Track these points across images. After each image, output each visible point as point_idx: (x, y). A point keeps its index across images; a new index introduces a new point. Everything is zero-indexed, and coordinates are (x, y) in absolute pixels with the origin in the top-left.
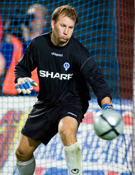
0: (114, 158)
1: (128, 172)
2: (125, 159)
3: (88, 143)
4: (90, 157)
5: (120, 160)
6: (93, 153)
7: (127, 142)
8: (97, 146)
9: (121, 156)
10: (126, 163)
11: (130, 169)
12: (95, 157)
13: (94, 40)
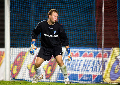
0: (95, 70)
1: (101, 75)
2: (99, 70)
3: (86, 64)
4: (86, 70)
6: (87, 68)
7: (100, 64)
8: (89, 66)
9: (98, 69)
10: (100, 72)
11: (102, 74)
12: (88, 69)
13: (87, 26)
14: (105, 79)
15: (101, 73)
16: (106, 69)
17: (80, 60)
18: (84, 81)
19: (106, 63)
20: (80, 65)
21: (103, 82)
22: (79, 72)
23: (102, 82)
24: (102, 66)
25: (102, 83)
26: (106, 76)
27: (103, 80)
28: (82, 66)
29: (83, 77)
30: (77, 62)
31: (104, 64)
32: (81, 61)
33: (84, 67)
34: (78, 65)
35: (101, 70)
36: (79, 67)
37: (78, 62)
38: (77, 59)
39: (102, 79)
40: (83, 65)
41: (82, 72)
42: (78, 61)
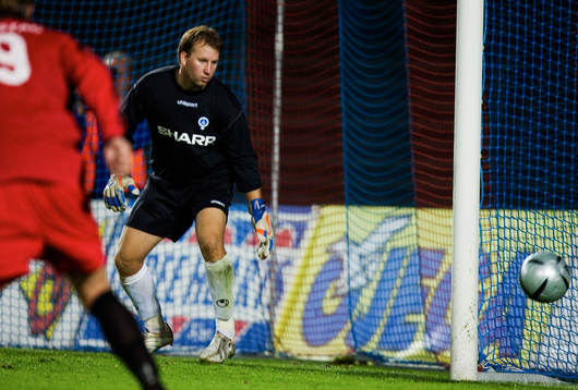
0: (241, 299)
1: (264, 322)
2: (258, 301)
3: (200, 276)
4: (202, 297)
5: (251, 302)
7: (262, 273)
9: (252, 296)
10: (259, 307)
11: (267, 317)
14: (282, 341)
15: (266, 311)
16: (287, 296)
17: (177, 255)
18: (192, 348)
19: (286, 270)
20: (176, 277)
21: (272, 351)
22: (169, 305)
23: (267, 353)
24: (268, 284)
25: (267, 357)
26: (286, 324)
27: (272, 343)
28: (186, 281)
29: (189, 330)
30: (165, 264)
31: (280, 272)
32: (183, 258)
33: (195, 288)
34: (169, 275)
35: (266, 300)
36: (172, 288)
37: (170, 266)
38: (165, 253)
39: (270, 337)
40: (190, 276)
41: (186, 309)
42: (169, 258)
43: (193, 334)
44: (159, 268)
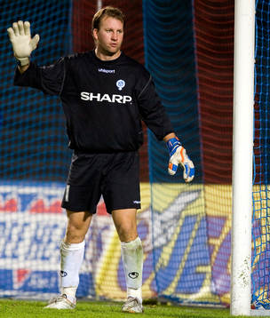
3: (39, 238)
4: (40, 254)
6: (44, 250)
8: (50, 241)
11: (90, 269)
12: (47, 254)
14: (102, 287)
15: (89, 264)
16: (105, 253)
17: (21, 222)
18: (33, 293)
19: (105, 233)
20: (20, 239)
21: (94, 295)
22: (15, 260)
23: (90, 297)
24: (91, 244)
25: (91, 300)
26: (105, 275)
27: (94, 289)
28: (27, 242)
29: (30, 280)
30: (11, 229)
31: (100, 236)
32: (25, 225)
33: (34, 248)
34: (15, 238)
35: (89, 256)
36: (17, 247)
37: (16, 231)
38: (11, 221)
39: (92, 284)
40: (31, 238)
41: (28, 264)
42: (15, 225)
43: (33, 282)
44: (7, 233)
